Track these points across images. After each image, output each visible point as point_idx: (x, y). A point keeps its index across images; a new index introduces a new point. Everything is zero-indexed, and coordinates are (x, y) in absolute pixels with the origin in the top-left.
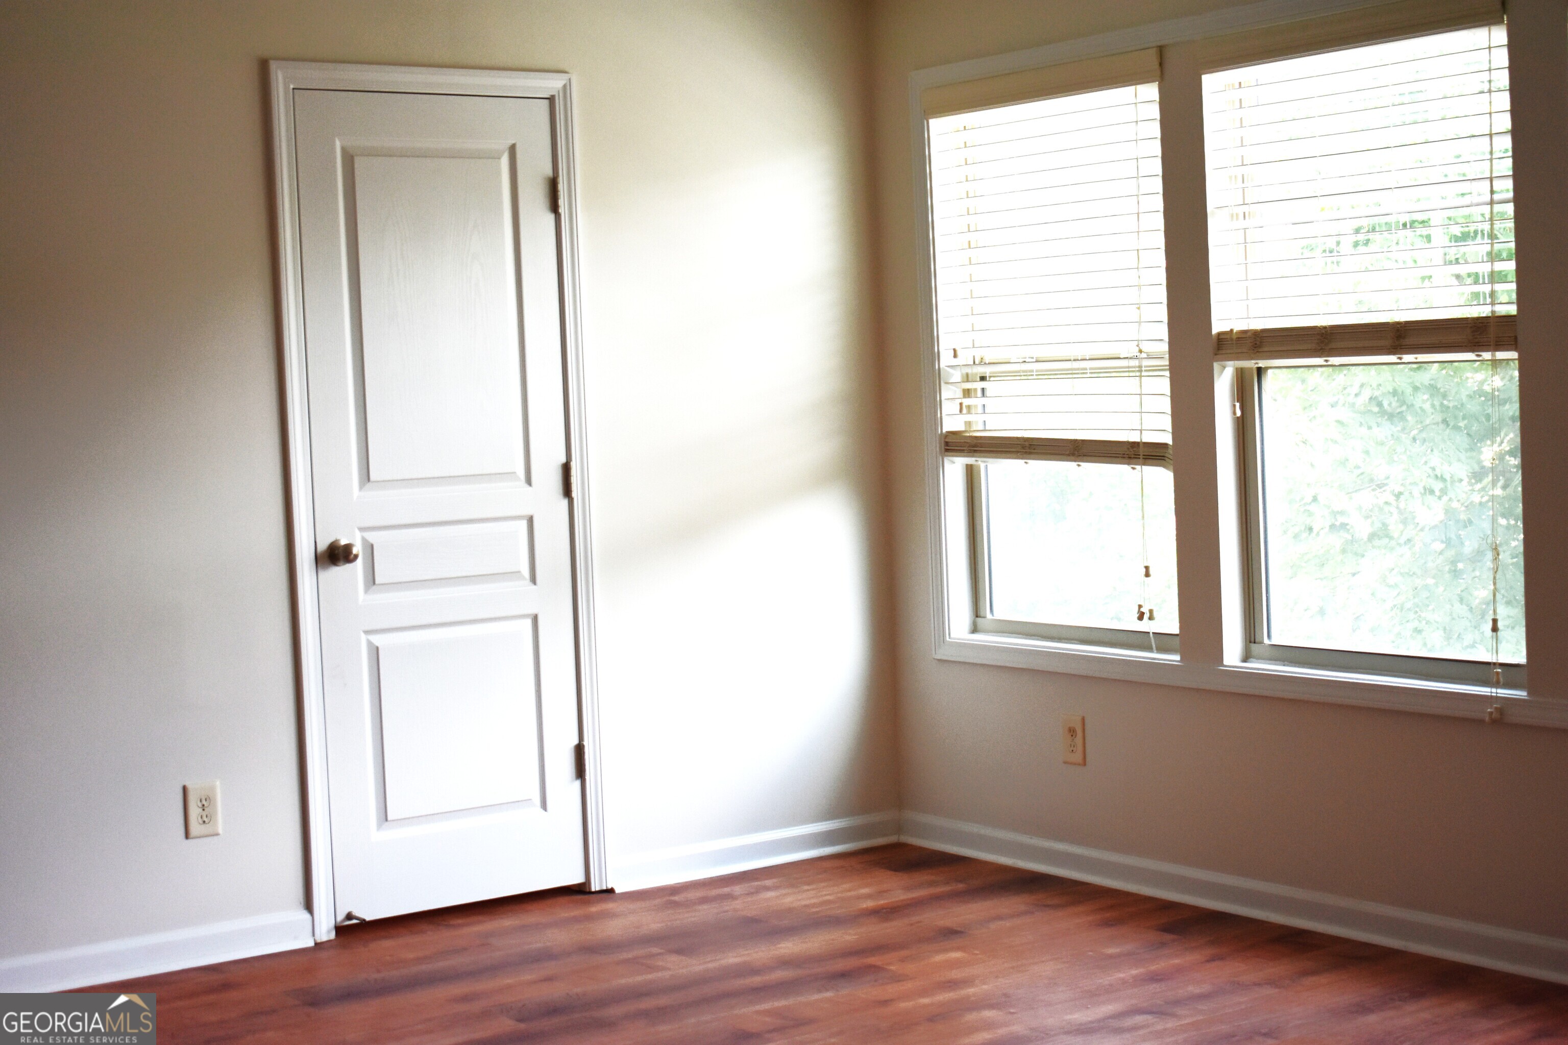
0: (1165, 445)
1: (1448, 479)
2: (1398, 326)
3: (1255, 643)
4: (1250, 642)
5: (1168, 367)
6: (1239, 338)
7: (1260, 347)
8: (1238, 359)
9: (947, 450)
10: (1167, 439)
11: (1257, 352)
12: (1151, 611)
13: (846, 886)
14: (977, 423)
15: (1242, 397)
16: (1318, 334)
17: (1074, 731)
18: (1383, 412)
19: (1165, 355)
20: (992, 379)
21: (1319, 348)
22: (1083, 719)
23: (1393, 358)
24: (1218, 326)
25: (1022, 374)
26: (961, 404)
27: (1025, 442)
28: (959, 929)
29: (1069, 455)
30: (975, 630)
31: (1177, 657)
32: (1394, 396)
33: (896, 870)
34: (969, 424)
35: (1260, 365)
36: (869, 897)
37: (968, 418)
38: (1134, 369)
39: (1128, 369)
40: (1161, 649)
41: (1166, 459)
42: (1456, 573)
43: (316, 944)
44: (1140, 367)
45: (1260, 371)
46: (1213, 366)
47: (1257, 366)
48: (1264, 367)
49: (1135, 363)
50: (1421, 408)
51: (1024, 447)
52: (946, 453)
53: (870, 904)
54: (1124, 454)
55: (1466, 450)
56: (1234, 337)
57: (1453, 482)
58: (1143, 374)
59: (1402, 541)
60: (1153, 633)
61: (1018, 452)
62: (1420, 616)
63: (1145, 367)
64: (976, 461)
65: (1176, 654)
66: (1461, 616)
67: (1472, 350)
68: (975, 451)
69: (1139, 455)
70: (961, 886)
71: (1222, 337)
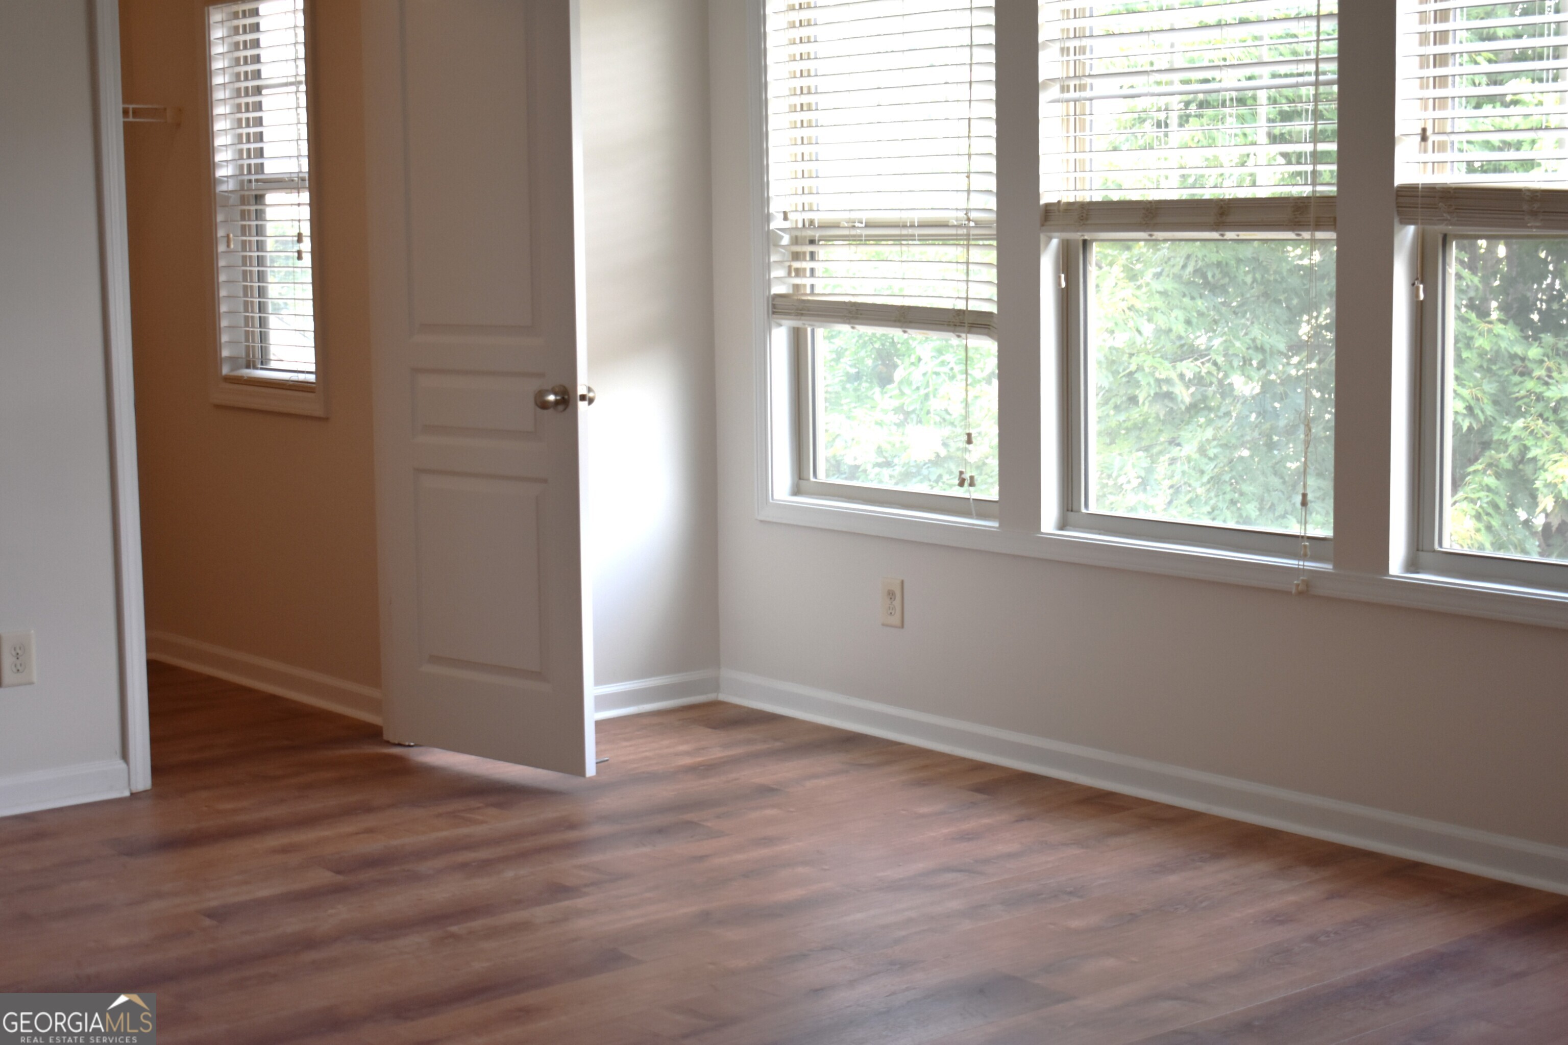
0: (991, 314)
1: (1268, 350)
2: (1222, 203)
3: (1072, 511)
4: (1068, 510)
5: (995, 237)
6: (1067, 210)
7: (1087, 219)
8: (1063, 231)
9: (774, 313)
10: (993, 308)
11: (1084, 224)
12: (972, 478)
13: (666, 742)
14: (805, 286)
15: (1067, 268)
16: (1144, 208)
17: (893, 595)
18: (1206, 283)
19: (993, 224)
20: (821, 243)
21: (1144, 222)
22: (902, 582)
23: (1215, 235)
24: (1046, 197)
25: (851, 239)
26: (790, 267)
27: (852, 306)
28: (775, 787)
29: (895, 321)
30: (797, 491)
31: (996, 524)
32: (1218, 268)
33: (714, 728)
34: (796, 287)
35: (1086, 237)
36: (687, 753)
37: (798, 281)
38: (962, 237)
39: (957, 237)
40: (981, 516)
41: (991, 327)
42: (1271, 446)
43: (132, 794)
44: (968, 235)
45: (1086, 244)
46: (1039, 237)
47: (1082, 238)
48: (1089, 239)
49: (965, 231)
50: (1243, 280)
51: (850, 312)
52: (774, 316)
53: (688, 761)
54: (950, 322)
55: (1286, 323)
56: (1062, 208)
57: (1272, 354)
58: (972, 242)
59: (1220, 414)
60: (973, 499)
61: (846, 316)
62: (1235, 488)
63: (973, 235)
64: (804, 324)
65: (994, 521)
66: (1275, 489)
67: (1293, 230)
68: (802, 315)
69: (965, 323)
70: (778, 744)
71: (1049, 208)
